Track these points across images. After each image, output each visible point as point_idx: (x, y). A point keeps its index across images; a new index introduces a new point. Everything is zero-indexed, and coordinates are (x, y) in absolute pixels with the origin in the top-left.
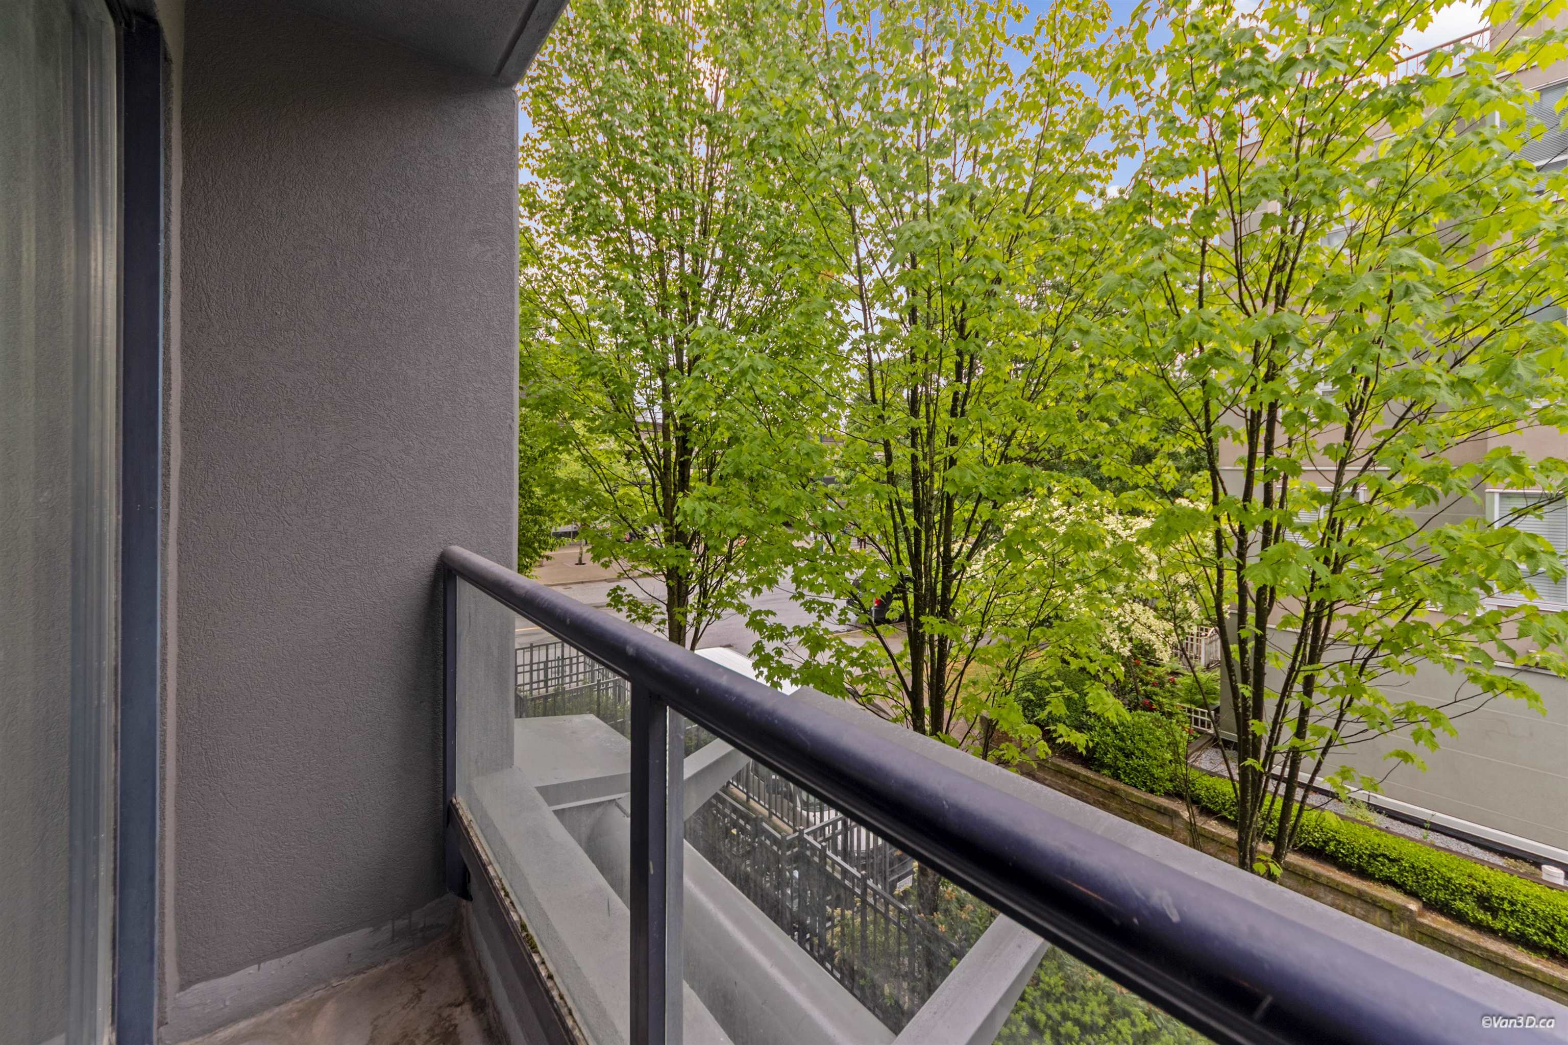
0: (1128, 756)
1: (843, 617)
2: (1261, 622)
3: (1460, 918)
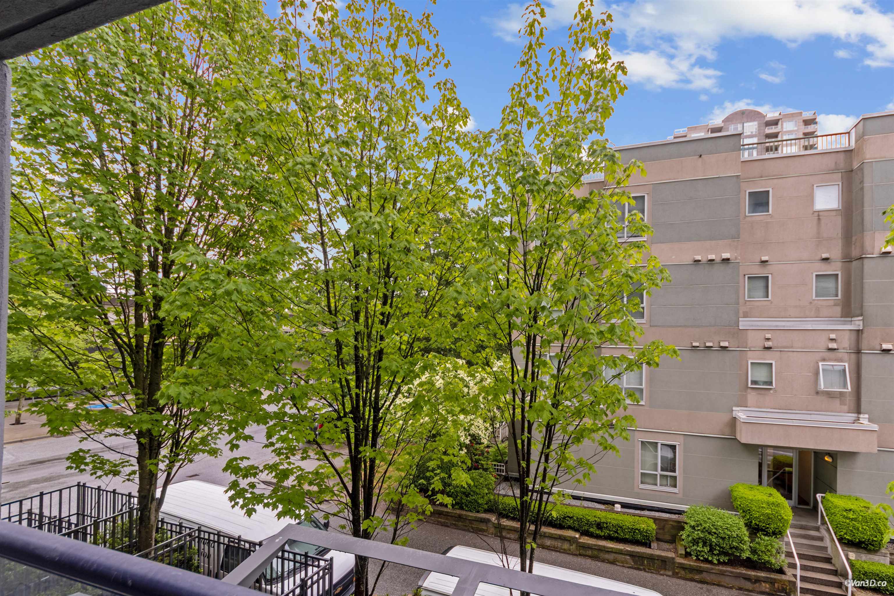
0: (467, 496)
1: (305, 455)
2: (530, 432)
3: (591, 535)
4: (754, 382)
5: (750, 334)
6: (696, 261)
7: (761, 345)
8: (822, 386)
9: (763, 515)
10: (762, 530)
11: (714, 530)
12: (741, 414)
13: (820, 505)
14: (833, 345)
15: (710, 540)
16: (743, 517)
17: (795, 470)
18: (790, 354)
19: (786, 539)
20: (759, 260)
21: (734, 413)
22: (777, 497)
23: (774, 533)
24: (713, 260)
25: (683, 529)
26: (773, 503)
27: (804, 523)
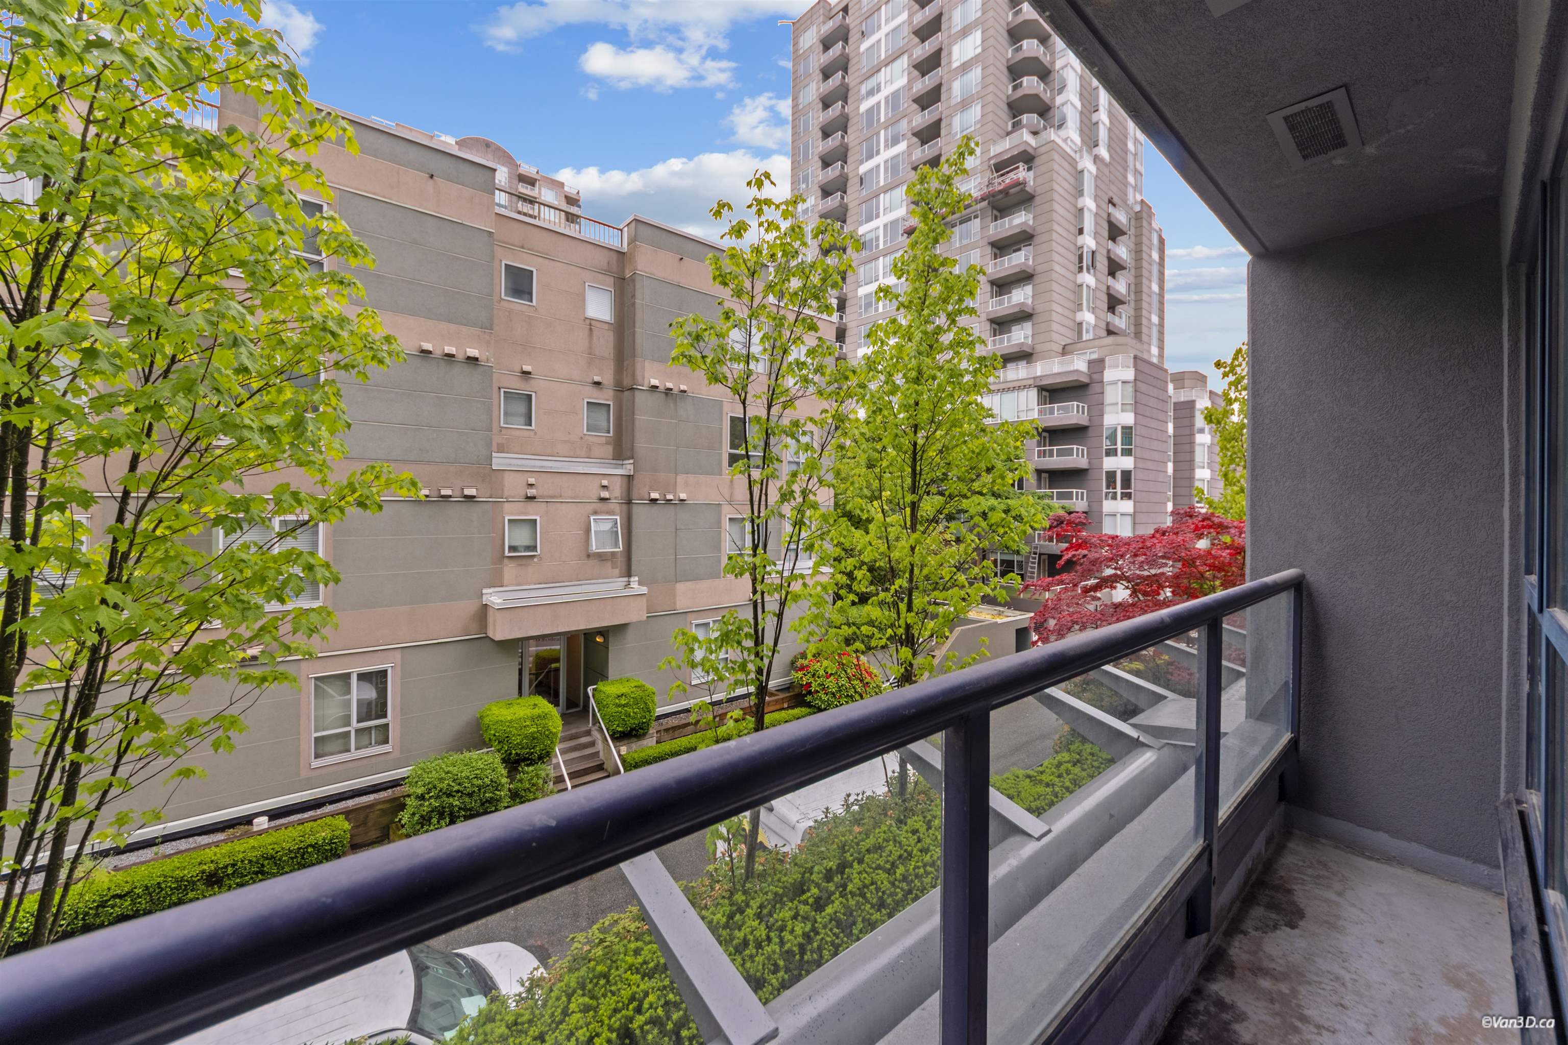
4: (513, 548)
5: (508, 479)
6: (423, 351)
7: (523, 493)
8: (594, 547)
9: (526, 737)
10: (525, 759)
11: (456, 788)
12: (494, 598)
13: (592, 700)
14: (605, 494)
15: (451, 805)
16: (499, 751)
17: (562, 666)
18: (559, 505)
19: (554, 761)
20: (519, 369)
21: (484, 597)
22: (543, 705)
23: (541, 758)
24: (453, 356)
25: (403, 807)
26: (539, 716)
27: (574, 731)
